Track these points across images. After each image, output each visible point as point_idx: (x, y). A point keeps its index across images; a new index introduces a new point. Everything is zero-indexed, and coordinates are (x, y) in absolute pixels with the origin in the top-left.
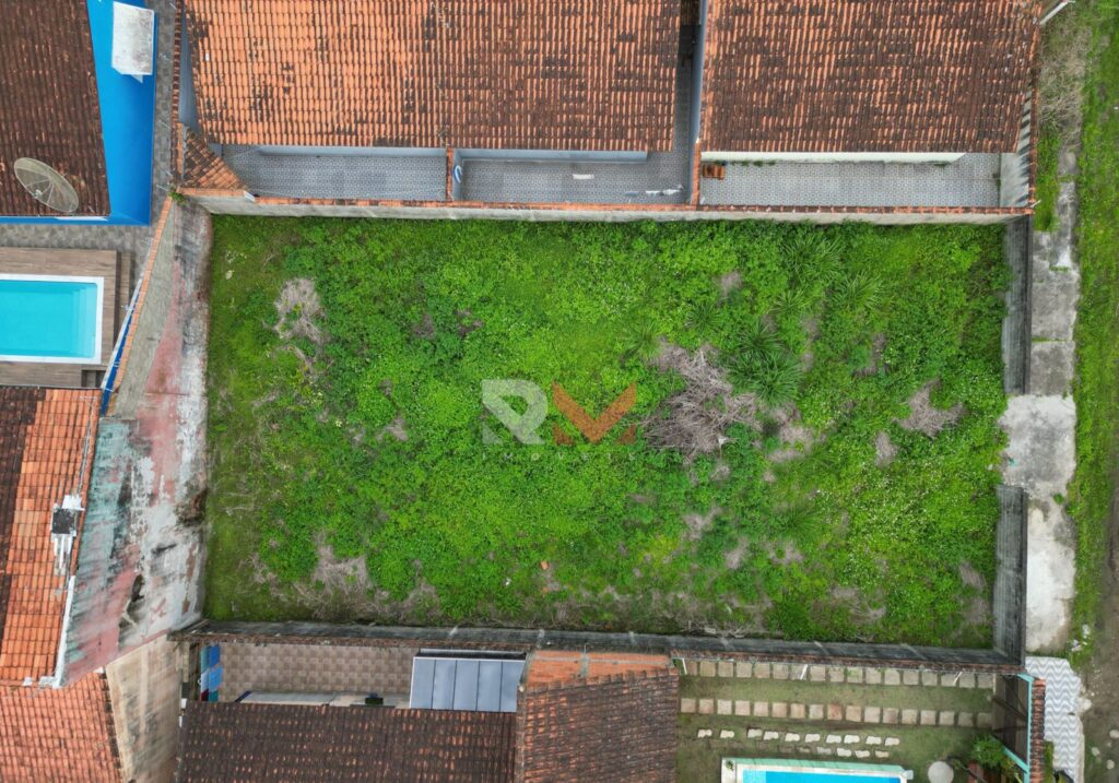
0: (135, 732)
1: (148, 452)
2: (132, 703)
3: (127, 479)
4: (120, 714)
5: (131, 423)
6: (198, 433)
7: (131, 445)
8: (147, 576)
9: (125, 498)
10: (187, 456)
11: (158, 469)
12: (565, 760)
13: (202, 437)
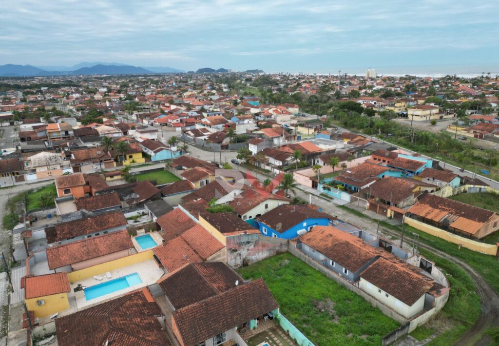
0: (214, 258)
1: (254, 246)
2: (219, 256)
3: (251, 242)
4: (218, 253)
5: (258, 241)
6: (257, 259)
7: (255, 242)
8: (237, 252)
9: (248, 242)
10: (253, 257)
11: (252, 250)
12: (254, 290)
13: (256, 261)
